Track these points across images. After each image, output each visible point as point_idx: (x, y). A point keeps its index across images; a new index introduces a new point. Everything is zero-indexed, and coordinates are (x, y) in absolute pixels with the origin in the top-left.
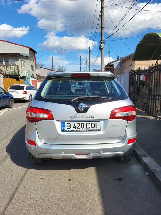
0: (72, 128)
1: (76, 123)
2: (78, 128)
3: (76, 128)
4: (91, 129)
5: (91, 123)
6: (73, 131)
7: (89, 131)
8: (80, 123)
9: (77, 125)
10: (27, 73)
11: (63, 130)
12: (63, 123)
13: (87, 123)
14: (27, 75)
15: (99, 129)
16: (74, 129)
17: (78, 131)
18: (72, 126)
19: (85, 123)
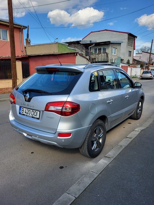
0: (24, 113)
1: (27, 109)
2: (27, 114)
3: (26, 113)
4: (34, 116)
5: (34, 111)
6: (24, 115)
7: (33, 117)
8: (29, 110)
9: (27, 111)
10: (115, 59)
11: (20, 113)
12: (20, 107)
13: (32, 111)
14: (115, 61)
15: (38, 118)
16: (25, 114)
17: (27, 116)
18: (24, 111)
19: (31, 110)
